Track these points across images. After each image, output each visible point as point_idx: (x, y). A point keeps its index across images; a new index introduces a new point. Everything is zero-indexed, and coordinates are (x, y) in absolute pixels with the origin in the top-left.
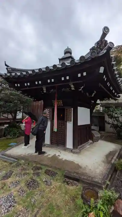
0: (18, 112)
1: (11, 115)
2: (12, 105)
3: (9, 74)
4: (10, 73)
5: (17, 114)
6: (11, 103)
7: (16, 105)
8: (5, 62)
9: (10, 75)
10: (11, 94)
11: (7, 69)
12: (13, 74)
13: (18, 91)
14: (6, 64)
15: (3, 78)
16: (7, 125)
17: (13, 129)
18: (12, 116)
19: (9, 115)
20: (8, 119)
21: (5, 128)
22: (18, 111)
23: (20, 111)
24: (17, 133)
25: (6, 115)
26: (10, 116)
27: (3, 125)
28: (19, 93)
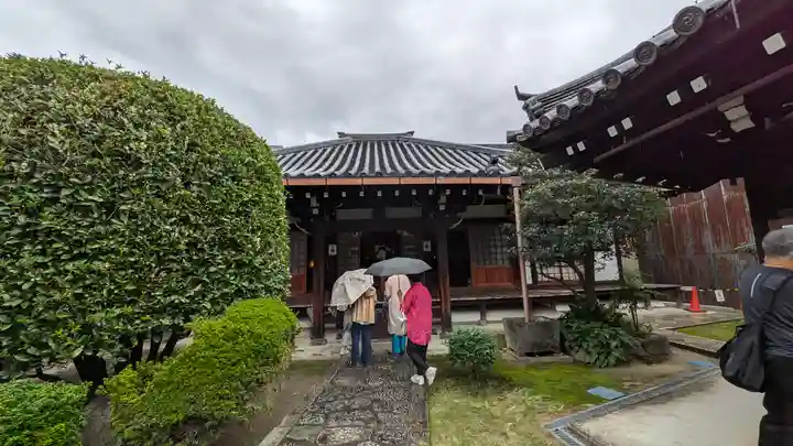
0: (598, 256)
1: (571, 270)
2: (568, 231)
3: (536, 123)
4: (537, 117)
5: (597, 266)
6: (564, 222)
7: (584, 229)
8: (516, 88)
9: (541, 122)
10: (557, 192)
11: (526, 108)
12: (551, 114)
13: (580, 172)
14: (521, 91)
15: (521, 143)
16: (567, 309)
17: (593, 324)
18: (576, 270)
19: (564, 270)
20: (562, 283)
21: (561, 319)
22: (599, 250)
23: (605, 248)
24: (614, 344)
25: (553, 271)
26: (569, 274)
27: (552, 309)
28: (586, 178)
